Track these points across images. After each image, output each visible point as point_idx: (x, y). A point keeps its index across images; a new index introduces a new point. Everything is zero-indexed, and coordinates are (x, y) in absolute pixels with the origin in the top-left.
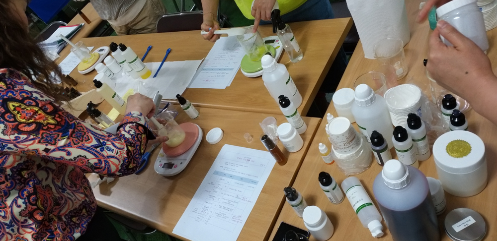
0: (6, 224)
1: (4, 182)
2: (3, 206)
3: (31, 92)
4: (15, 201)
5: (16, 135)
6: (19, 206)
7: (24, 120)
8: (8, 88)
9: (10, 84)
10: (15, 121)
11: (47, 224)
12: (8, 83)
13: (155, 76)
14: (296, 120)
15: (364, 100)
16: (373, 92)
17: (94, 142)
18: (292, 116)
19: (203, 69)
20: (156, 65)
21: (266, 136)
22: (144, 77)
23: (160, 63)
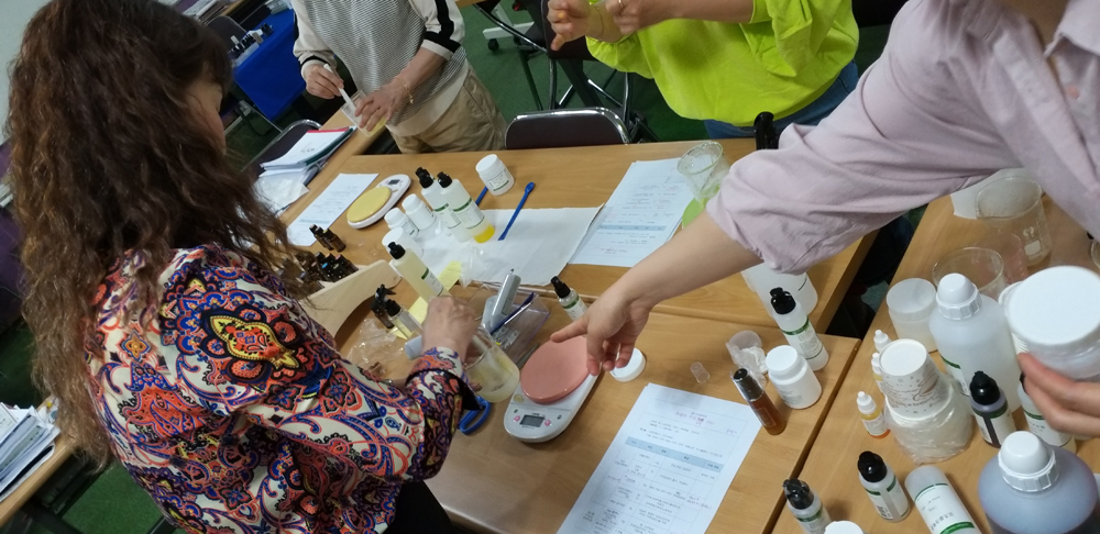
0: (255, 528)
1: (238, 458)
2: (246, 497)
3: (250, 293)
4: (265, 485)
5: (228, 384)
6: (273, 494)
7: (242, 354)
8: (209, 290)
9: (212, 280)
10: (227, 354)
11: (326, 517)
12: (207, 278)
13: (502, 237)
14: (808, 340)
15: (957, 307)
16: (976, 291)
17: (365, 408)
18: (799, 332)
19: (601, 227)
20: (503, 216)
21: (744, 372)
22: (481, 239)
23: (514, 211)
